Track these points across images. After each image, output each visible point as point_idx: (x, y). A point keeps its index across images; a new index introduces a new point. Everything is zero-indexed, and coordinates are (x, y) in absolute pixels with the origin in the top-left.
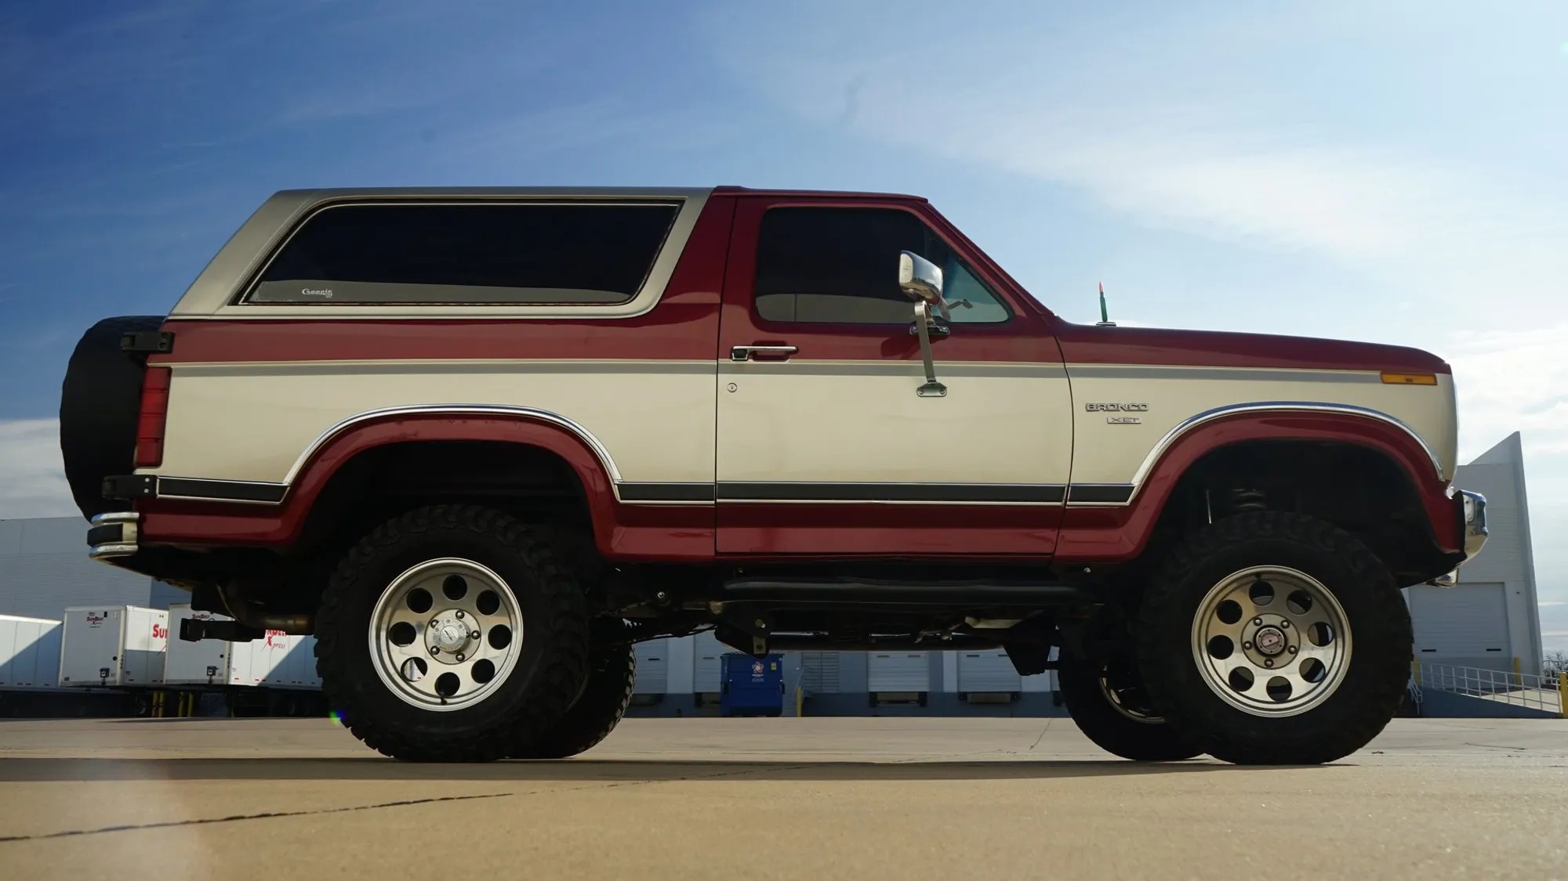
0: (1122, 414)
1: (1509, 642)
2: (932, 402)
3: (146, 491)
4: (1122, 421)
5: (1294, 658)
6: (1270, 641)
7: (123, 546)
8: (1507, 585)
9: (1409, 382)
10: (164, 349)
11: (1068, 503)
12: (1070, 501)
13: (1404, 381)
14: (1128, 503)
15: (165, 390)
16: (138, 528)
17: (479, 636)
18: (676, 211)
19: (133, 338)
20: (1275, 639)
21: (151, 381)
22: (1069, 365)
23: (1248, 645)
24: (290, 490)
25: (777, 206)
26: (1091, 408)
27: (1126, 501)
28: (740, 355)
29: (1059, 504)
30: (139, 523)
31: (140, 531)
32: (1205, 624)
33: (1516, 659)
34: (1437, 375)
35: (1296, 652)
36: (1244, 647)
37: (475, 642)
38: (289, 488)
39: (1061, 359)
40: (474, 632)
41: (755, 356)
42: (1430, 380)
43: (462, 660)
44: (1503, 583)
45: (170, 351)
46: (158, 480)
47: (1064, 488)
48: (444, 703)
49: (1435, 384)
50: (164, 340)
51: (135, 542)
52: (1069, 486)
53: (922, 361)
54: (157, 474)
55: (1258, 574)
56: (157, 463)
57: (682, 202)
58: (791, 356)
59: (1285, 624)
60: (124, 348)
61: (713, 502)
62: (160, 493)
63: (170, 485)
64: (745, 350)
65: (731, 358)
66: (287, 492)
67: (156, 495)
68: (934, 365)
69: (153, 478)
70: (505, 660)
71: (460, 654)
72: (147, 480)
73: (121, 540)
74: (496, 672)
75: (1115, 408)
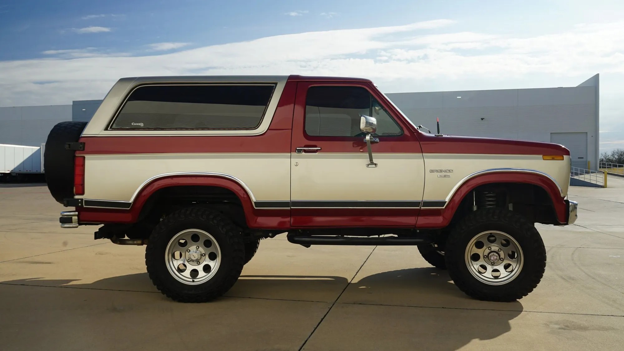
0: (443, 174)
1: (587, 155)
2: (372, 169)
3: (80, 205)
4: (443, 176)
5: (502, 262)
6: (494, 258)
7: (73, 225)
8: (588, 134)
9: (553, 159)
10: (82, 149)
11: (422, 208)
12: (423, 207)
13: (551, 159)
14: (444, 207)
15: (83, 165)
16: (78, 218)
17: (205, 255)
18: (274, 88)
19: (69, 145)
20: (495, 258)
21: (78, 162)
22: (424, 154)
23: (485, 257)
24: (133, 204)
25: (313, 85)
26: (432, 171)
27: (443, 206)
28: (299, 151)
29: (418, 208)
30: (78, 216)
31: (79, 219)
32: (471, 248)
33: (589, 161)
34: (564, 156)
35: (503, 260)
36: (484, 257)
37: (203, 258)
38: (132, 203)
39: (421, 152)
40: (203, 254)
41: (305, 151)
42: (561, 158)
43: (199, 264)
44: (587, 133)
45: (84, 150)
46: (84, 201)
47: (420, 202)
48: (193, 281)
49: (563, 160)
50: (81, 146)
51: (77, 223)
52: (422, 201)
53: (368, 153)
54: (83, 198)
55: (491, 233)
56: (83, 193)
57: (276, 84)
58: (318, 151)
59: (500, 250)
60: (67, 149)
61: (290, 208)
62: (85, 205)
63: (88, 202)
64: (301, 149)
65: (296, 152)
66: (131, 205)
67: (83, 206)
68: (372, 154)
69: (82, 200)
70: (215, 265)
71: (198, 262)
72: (80, 201)
73: (72, 223)
74: (212, 269)
75: (441, 171)
